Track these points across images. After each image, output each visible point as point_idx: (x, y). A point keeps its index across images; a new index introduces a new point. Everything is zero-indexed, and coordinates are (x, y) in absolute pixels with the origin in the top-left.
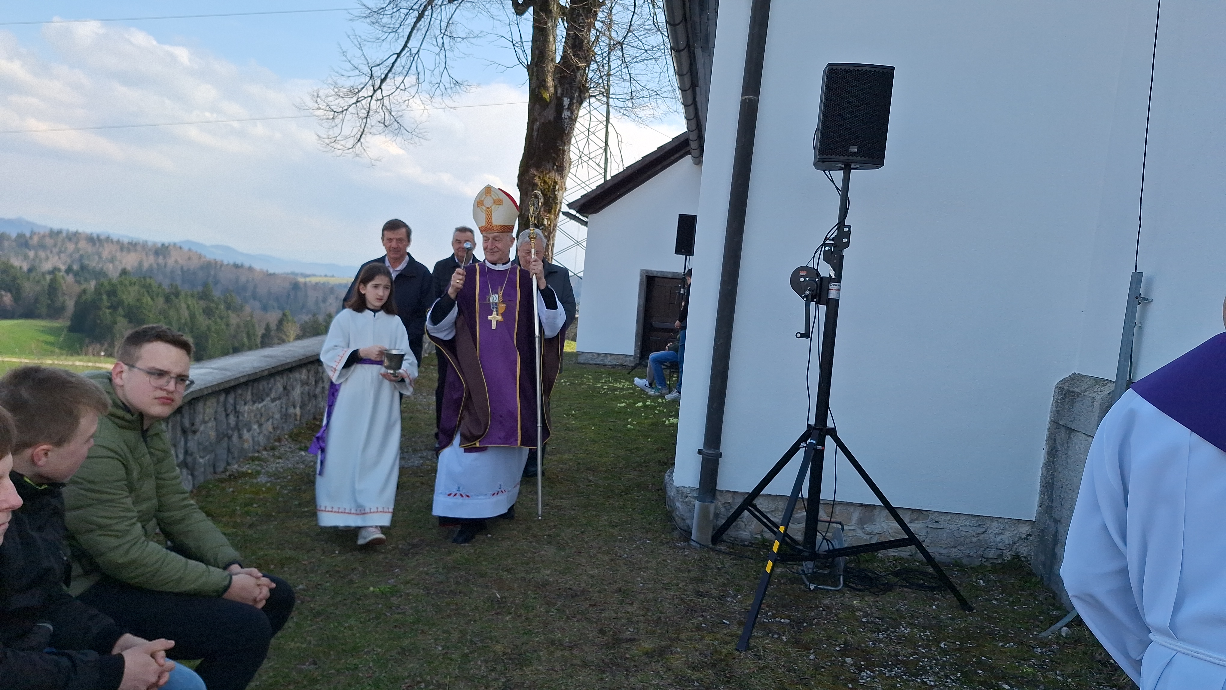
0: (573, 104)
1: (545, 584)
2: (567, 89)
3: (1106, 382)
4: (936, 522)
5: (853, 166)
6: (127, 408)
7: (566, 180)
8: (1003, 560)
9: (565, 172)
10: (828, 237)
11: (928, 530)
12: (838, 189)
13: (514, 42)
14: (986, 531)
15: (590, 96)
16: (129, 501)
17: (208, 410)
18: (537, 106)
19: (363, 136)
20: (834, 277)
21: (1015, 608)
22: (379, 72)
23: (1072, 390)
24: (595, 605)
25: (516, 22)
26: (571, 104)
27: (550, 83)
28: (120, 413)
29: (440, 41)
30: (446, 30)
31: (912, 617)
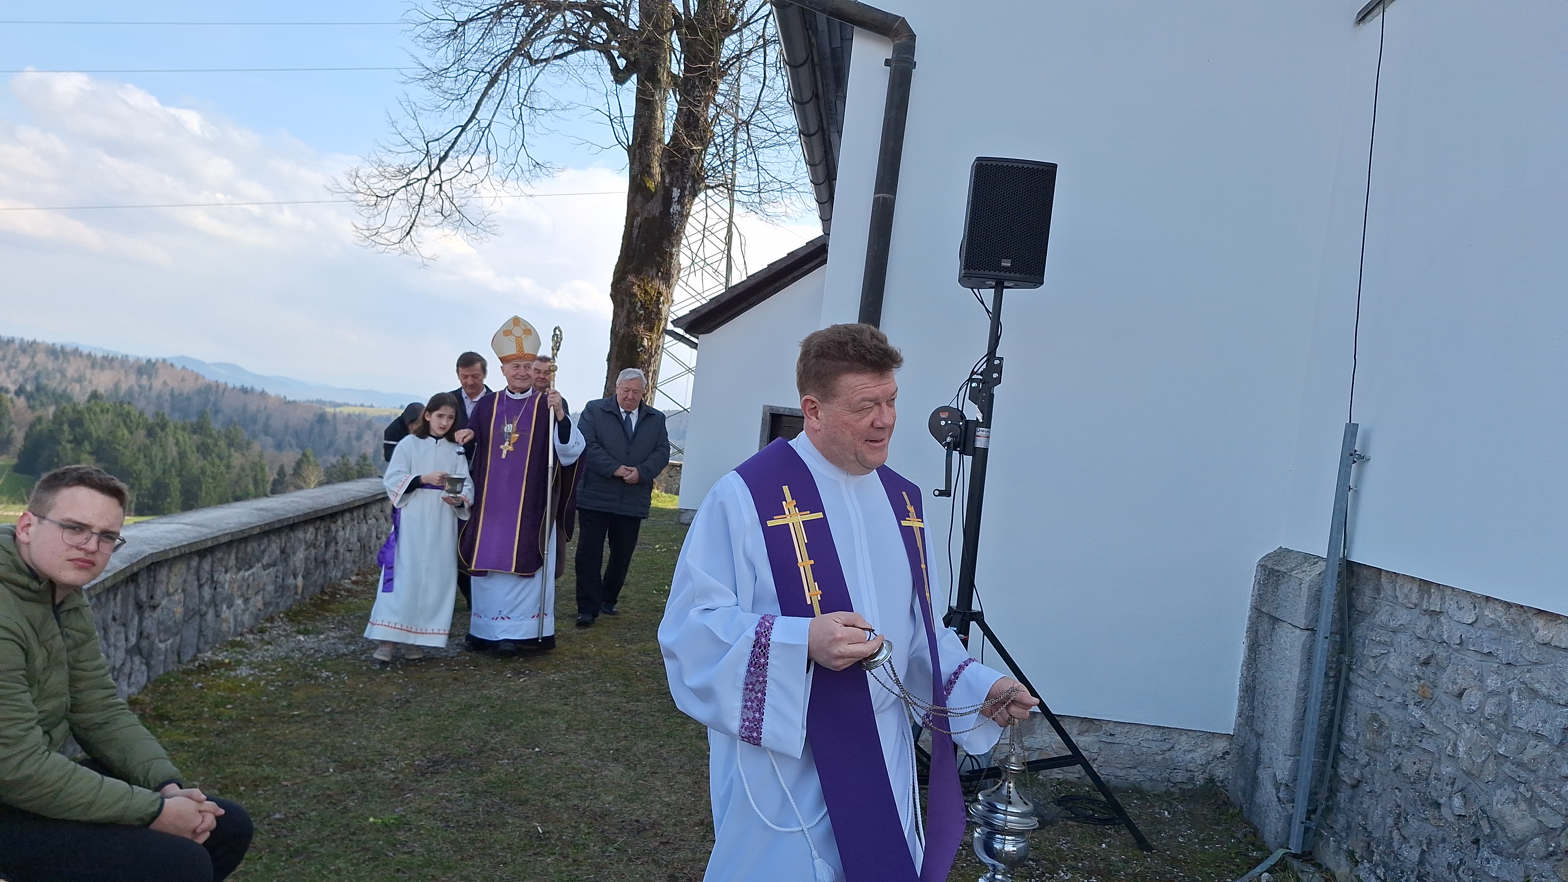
0: (685, 196)
1: (605, 814)
2: (678, 177)
3: (1317, 560)
4: (1111, 735)
5: (1006, 284)
6: (34, 574)
7: (673, 290)
8: (1195, 785)
9: (673, 281)
10: (975, 370)
11: (1102, 745)
12: (988, 312)
13: (612, 117)
14: (1173, 747)
15: (708, 187)
16: (27, 697)
17: (174, 580)
18: (639, 198)
19: (414, 228)
20: (981, 421)
21: (1206, 847)
22: (437, 149)
23: (1276, 568)
24: (667, 843)
25: (615, 92)
26: (682, 196)
27: (656, 170)
28: (24, 580)
29: (517, 112)
30: (525, 99)
31: (1075, 858)
